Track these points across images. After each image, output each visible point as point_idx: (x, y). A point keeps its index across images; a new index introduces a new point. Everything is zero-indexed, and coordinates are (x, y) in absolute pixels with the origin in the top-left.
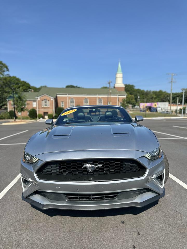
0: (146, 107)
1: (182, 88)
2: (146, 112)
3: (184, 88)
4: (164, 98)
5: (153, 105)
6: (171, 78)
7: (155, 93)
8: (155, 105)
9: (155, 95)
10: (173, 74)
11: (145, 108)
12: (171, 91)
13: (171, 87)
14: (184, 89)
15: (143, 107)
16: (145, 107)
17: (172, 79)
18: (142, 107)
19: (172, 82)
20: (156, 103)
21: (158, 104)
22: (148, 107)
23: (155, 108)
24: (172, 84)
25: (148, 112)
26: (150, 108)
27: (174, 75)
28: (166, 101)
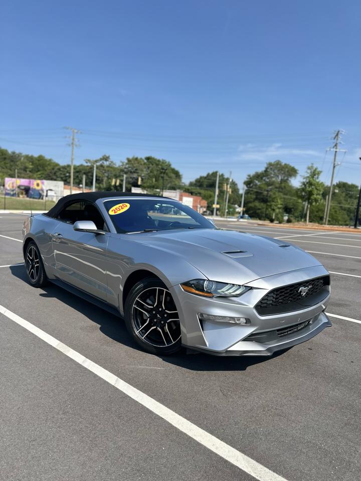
0: (19, 187)
1: (85, 159)
2: (19, 196)
3: (89, 159)
4: (53, 172)
5: (33, 184)
6: (72, 137)
7: (30, 159)
8: (38, 185)
9: (31, 163)
10: (75, 131)
11: (17, 189)
12: (72, 162)
13: (72, 154)
14: (89, 161)
15: (11, 185)
16: (15, 185)
17: (73, 139)
18: (9, 186)
19: (72, 144)
20: (39, 181)
21: (43, 183)
22: (23, 188)
23: (38, 191)
24: (73, 148)
25: (23, 197)
26: (27, 191)
27: (77, 133)
28: (58, 179)
